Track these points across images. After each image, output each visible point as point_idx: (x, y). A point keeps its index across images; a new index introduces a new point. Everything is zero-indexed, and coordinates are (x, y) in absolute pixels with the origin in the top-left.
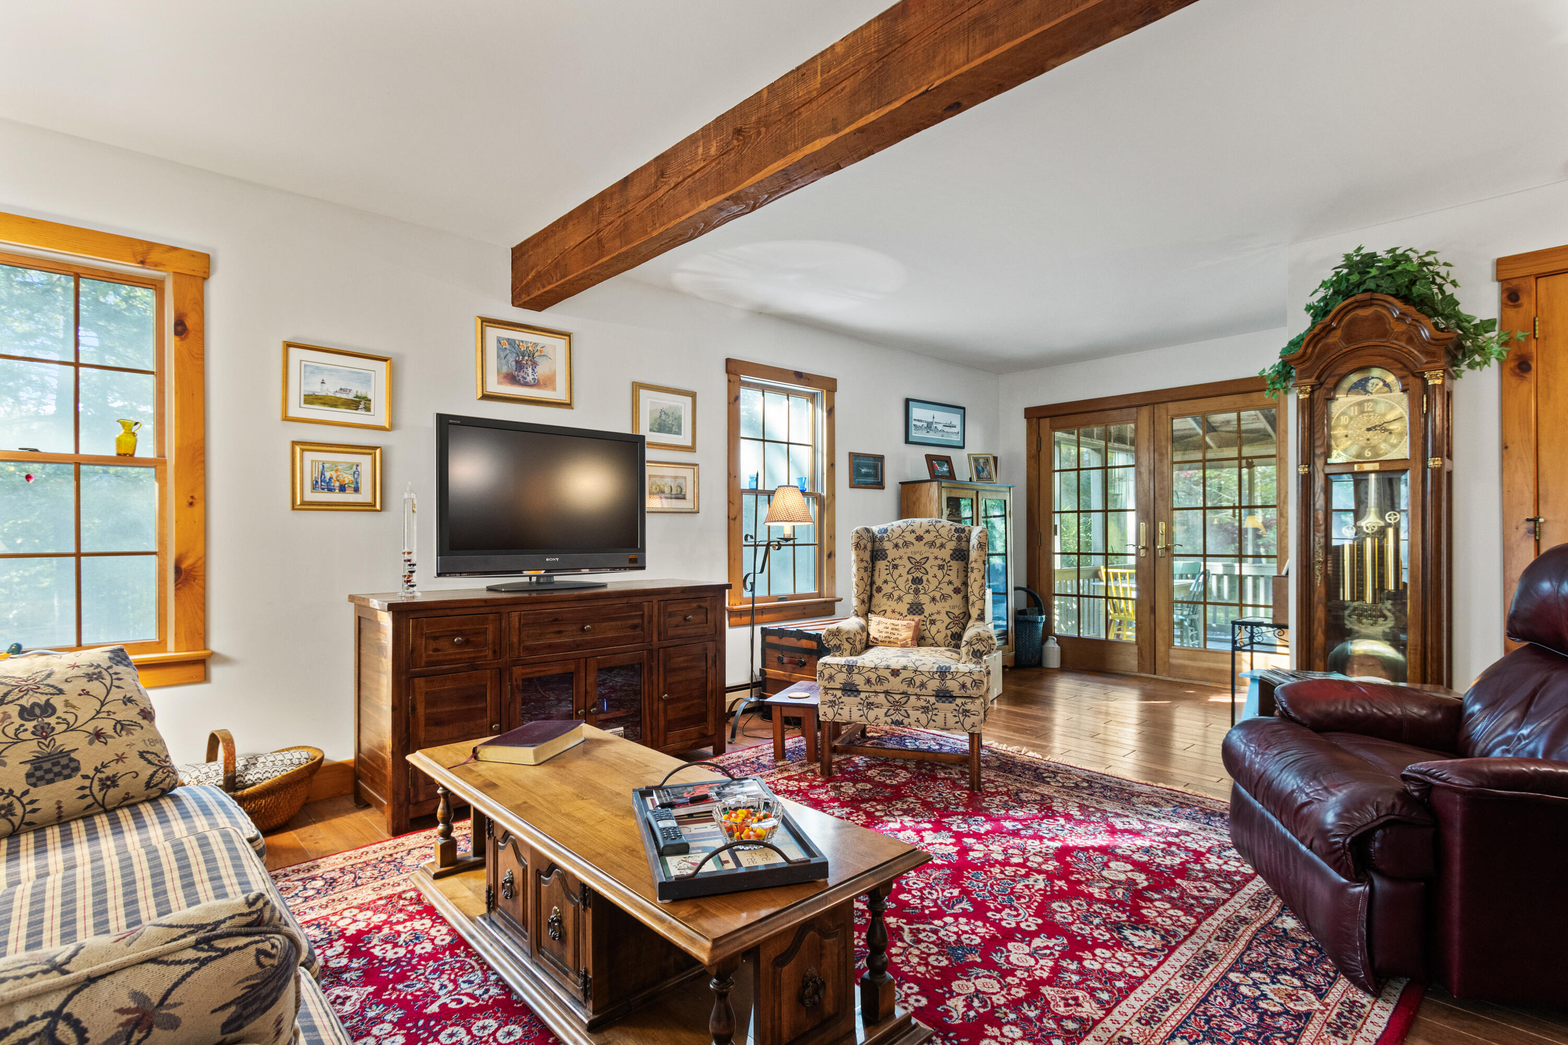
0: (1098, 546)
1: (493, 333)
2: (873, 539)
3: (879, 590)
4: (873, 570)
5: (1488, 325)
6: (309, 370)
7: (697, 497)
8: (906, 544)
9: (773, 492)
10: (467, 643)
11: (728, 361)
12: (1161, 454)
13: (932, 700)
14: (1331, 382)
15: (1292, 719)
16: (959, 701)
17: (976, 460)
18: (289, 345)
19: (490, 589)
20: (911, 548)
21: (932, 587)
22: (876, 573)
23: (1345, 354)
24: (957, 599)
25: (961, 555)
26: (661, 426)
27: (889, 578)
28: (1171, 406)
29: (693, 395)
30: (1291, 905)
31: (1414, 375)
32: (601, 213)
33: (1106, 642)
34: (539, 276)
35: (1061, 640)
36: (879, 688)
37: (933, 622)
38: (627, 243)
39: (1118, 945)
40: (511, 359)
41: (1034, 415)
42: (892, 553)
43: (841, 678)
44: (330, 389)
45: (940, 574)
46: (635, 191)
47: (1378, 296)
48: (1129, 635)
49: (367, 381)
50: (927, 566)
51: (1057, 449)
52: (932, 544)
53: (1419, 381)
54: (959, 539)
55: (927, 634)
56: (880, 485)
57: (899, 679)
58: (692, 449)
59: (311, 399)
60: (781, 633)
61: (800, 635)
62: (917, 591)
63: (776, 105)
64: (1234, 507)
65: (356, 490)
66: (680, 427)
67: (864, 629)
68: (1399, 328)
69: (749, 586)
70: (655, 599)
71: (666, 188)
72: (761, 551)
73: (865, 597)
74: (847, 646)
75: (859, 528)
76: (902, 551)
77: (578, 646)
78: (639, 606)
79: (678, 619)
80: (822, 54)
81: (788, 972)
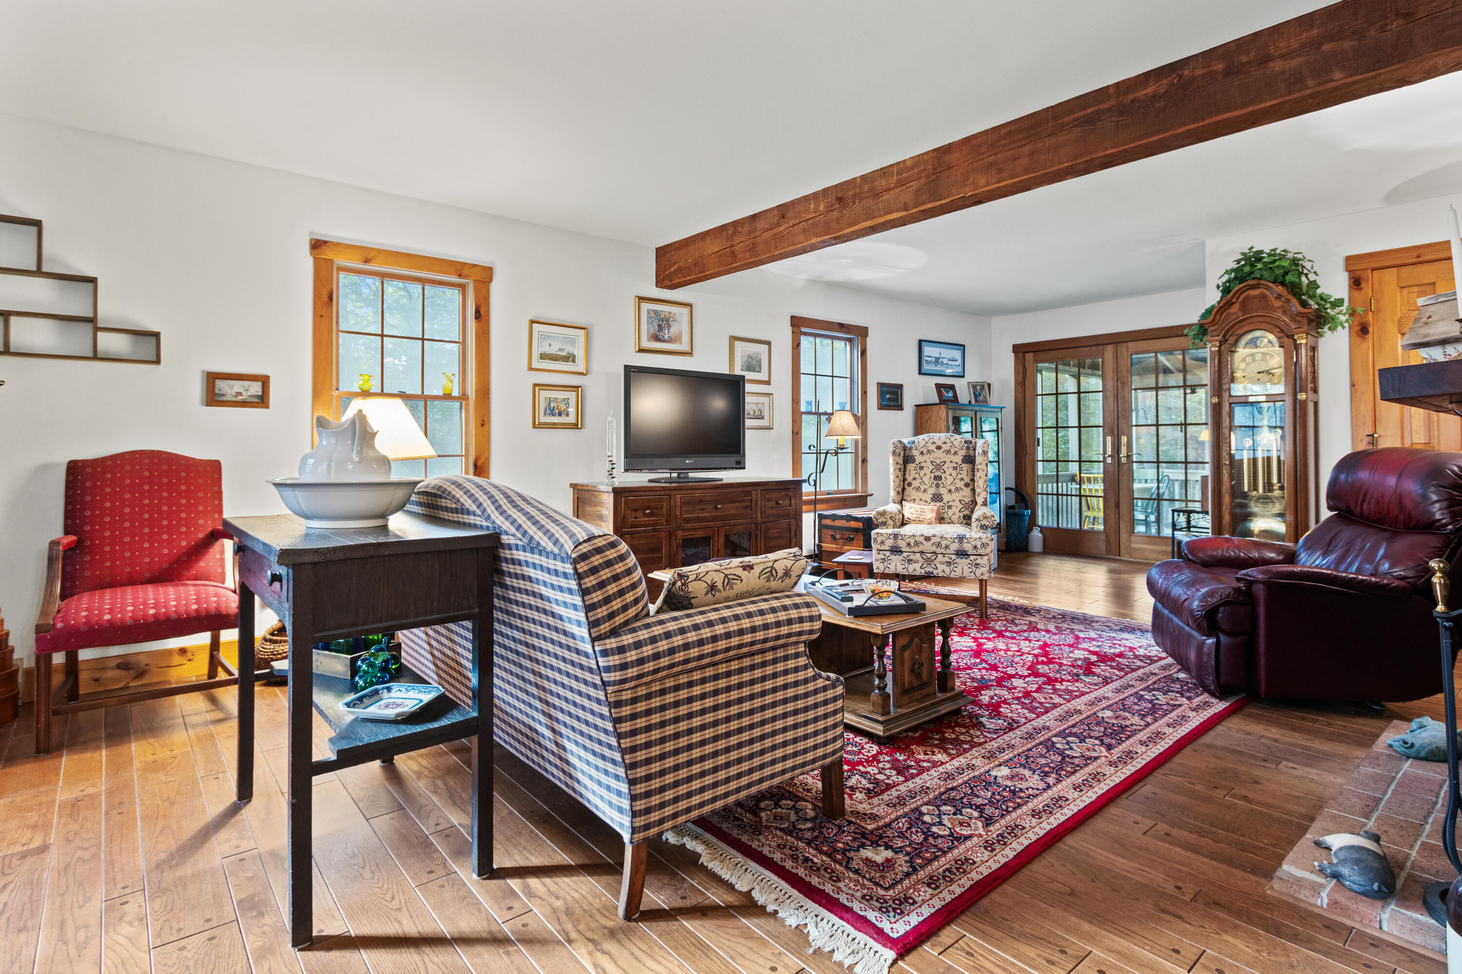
0: (1074, 454)
1: (645, 306)
2: (905, 448)
3: (910, 484)
4: (905, 471)
5: (1338, 303)
6: (544, 337)
7: (772, 418)
8: (929, 452)
9: (832, 414)
10: (652, 514)
11: (793, 317)
12: (1123, 383)
13: (954, 557)
14: (1233, 339)
15: (1189, 560)
16: (972, 558)
17: (974, 387)
18: (533, 322)
19: (650, 481)
20: (933, 455)
21: (949, 482)
22: (907, 473)
23: (1242, 321)
24: (967, 491)
25: (970, 460)
26: (750, 368)
27: (917, 476)
28: (1130, 344)
29: (768, 343)
30: (1185, 668)
31: (1288, 336)
32: (734, 233)
33: (1080, 532)
34: (680, 270)
35: (1043, 529)
36: (916, 549)
37: (950, 507)
38: (755, 256)
39: (1077, 681)
40: (655, 324)
41: (1021, 351)
42: (919, 458)
43: (889, 543)
44: (553, 350)
45: (954, 473)
46: (761, 224)
47: (1262, 282)
48: (1100, 527)
49: (573, 342)
50: (945, 467)
51: (1039, 376)
52: (948, 452)
53: (1291, 341)
54: (968, 448)
55: (945, 515)
56: (900, 407)
57: (930, 543)
58: (768, 383)
59: (544, 356)
60: (834, 517)
61: (849, 518)
62: (937, 486)
63: (866, 188)
64: (1181, 425)
65: (567, 415)
66: (760, 366)
67: (901, 512)
68: (1277, 304)
69: (812, 483)
70: (759, 488)
71: (786, 226)
72: (823, 456)
73: (900, 489)
74: (890, 522)
75: (895, 440)
76: (926, 457)
77: (713, 519)
78: (748, 493)
79: (772, 504)
80: (897, 163)
81: (907, 654)
